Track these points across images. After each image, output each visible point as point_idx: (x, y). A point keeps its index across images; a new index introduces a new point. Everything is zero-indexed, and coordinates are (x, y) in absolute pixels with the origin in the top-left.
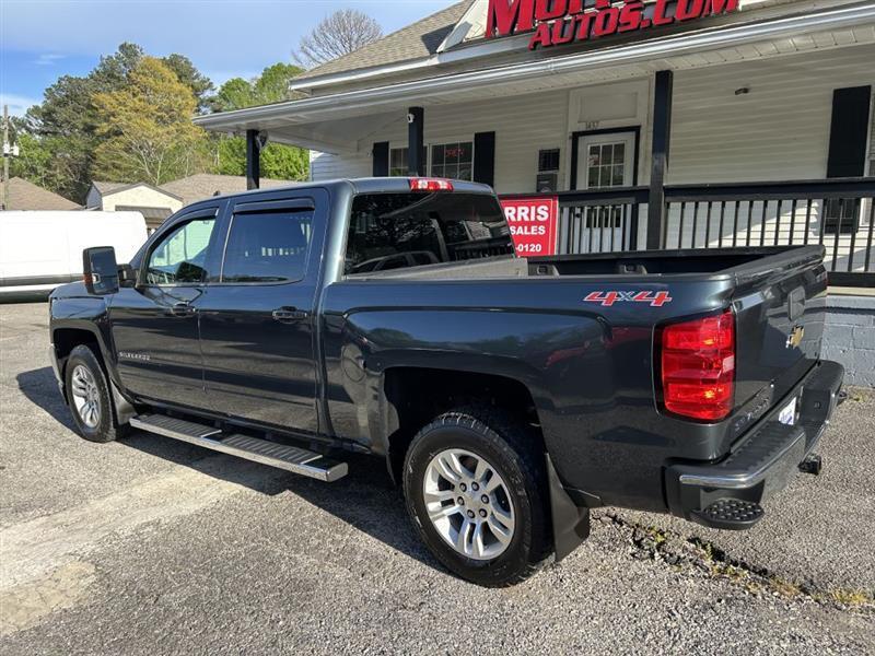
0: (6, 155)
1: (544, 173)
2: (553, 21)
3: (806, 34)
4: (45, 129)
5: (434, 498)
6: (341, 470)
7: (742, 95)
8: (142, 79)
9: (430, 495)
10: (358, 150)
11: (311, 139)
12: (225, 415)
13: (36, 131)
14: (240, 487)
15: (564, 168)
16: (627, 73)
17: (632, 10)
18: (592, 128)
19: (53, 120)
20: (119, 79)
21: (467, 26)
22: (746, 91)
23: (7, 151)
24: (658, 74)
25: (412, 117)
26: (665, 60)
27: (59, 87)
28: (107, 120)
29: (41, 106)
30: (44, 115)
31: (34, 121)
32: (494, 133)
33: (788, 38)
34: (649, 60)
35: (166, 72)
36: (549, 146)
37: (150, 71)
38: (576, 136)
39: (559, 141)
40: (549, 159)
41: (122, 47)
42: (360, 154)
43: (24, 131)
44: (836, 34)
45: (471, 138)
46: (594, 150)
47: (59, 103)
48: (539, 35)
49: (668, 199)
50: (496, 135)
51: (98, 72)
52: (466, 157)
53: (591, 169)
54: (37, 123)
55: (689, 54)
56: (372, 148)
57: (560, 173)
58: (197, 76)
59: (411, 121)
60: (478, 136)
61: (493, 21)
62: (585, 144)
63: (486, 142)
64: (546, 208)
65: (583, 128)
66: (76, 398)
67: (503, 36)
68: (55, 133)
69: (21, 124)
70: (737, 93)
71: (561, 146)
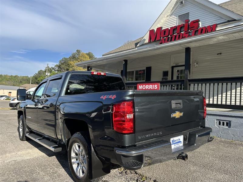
0: (46, 75)
1: (164, 77)
2: (165, 38)
3: (224, 35)
4: (58, 70)
5: (74, 158)
6: (60, 149)
7: (219, 55)
8: (81, 58)
9: (72, 157)
10: (118, 72)
11: (104, 69)
12: (44, 134)
13: (56, 70)
14: (44, 154)
15: (170, 76)
16: (177, 48)
17: (186, 33)
18: (177, 65)
19: (60, 68)
20: (75, 58)
21: (145, 40)
22: (221, 54)
23: (47, 74)
24: (186, 48)
25: (124, 62)
26: (186, 44)
27: (62, 60)
28: (72, 68)
29: (58, 64)
30: (59, 66)
31: (56, 68)
32: (151, 67)
33: (219, 36)
34: (181, 45)
35: (86, 56)
36: (166, 70)
37: (83, 56)
38: (173, 67)
39: (168, 69)
40: (165, 74)
41: (77, 51)
42: (118, 73)
43: (54, 70)
44: (234, 34)
45: (145, 68)
46: (178, 71)
47: (62, 64)
48: (162, 41)
49: (190, 83)
50: (152, 67)
51: (71, 56)
52: (144, 74)
53: (177, 76)
54: (57, 68)
55: (191, 42)
56: (121, 71)
57: (168, 77)
58: (94, 57)
59: (124, 63)
60: (147, 68)
61: (150, 38)
62: (176, 70)
63: (149, 69)
64: (156, 85)
65: (174, 65)
66: (20, 129)
67: (153, 42)
68: (60, 71)
69: (53, 69)
70: (218, 54)
71: (169, 70)
